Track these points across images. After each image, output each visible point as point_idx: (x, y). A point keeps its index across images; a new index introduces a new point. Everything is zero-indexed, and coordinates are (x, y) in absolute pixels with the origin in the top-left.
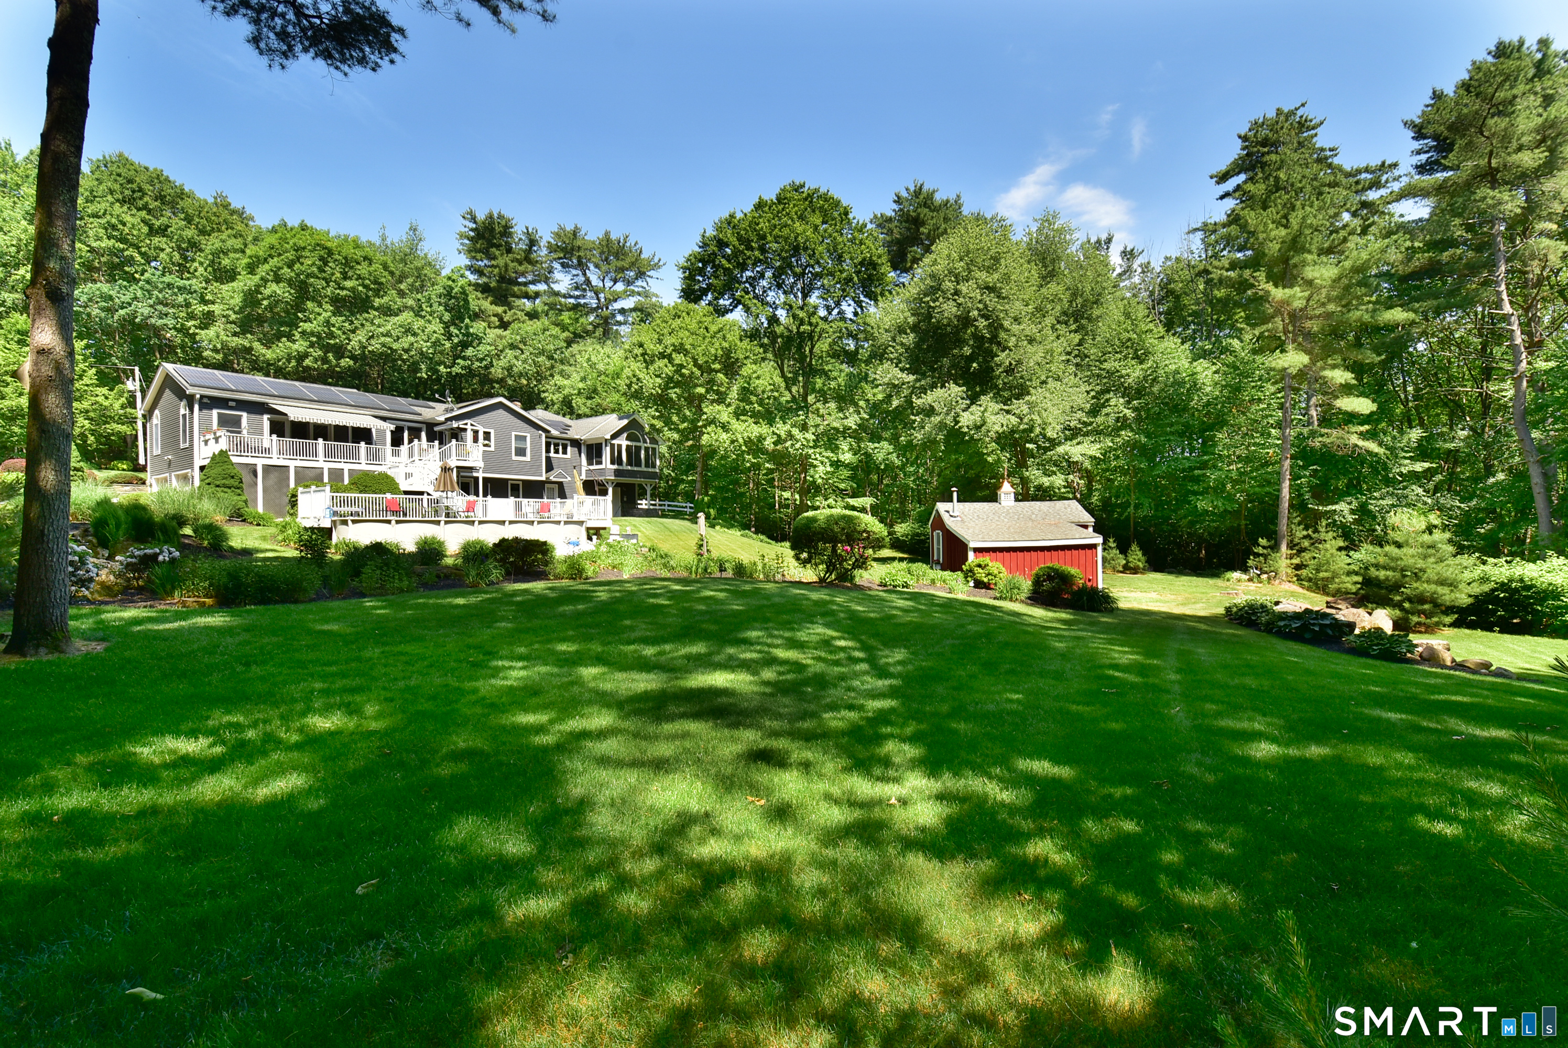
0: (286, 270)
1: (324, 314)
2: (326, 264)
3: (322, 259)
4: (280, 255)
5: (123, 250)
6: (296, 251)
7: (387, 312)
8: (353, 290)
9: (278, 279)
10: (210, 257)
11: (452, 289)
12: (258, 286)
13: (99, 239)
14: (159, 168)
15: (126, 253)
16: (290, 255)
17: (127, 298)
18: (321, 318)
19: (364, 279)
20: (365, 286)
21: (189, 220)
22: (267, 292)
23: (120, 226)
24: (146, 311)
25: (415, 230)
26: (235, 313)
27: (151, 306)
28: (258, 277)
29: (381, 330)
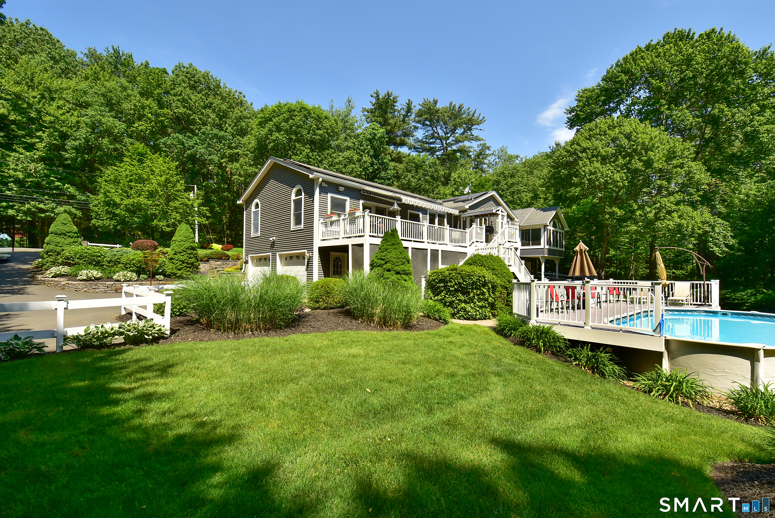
0: (283, 124)
1: (306, 150)
2: (307, 119)
3: (305, 116)
4: (279, 116)
5: (190, 115)
6: (290, 112)
7: (339, 149)
8: (321, 135)
9: (279, 129)
10: (235, 121)
11: (375, 135)
12: (267, 135)
13: (177, 107)
14: (208, 70)
15: (192, 117)
16: (286, 115)
17: (191, 144)
18: (304, 153)
19: (327, 129)
20: (328, 134)
21: (223, 99)
22: (274, 138)
23: (189, 101)
24: (203, 151)
25: (350, 102)
26: (251, 153)
27: (205, 148)
28: (267, 129)
29: (336, 160)
